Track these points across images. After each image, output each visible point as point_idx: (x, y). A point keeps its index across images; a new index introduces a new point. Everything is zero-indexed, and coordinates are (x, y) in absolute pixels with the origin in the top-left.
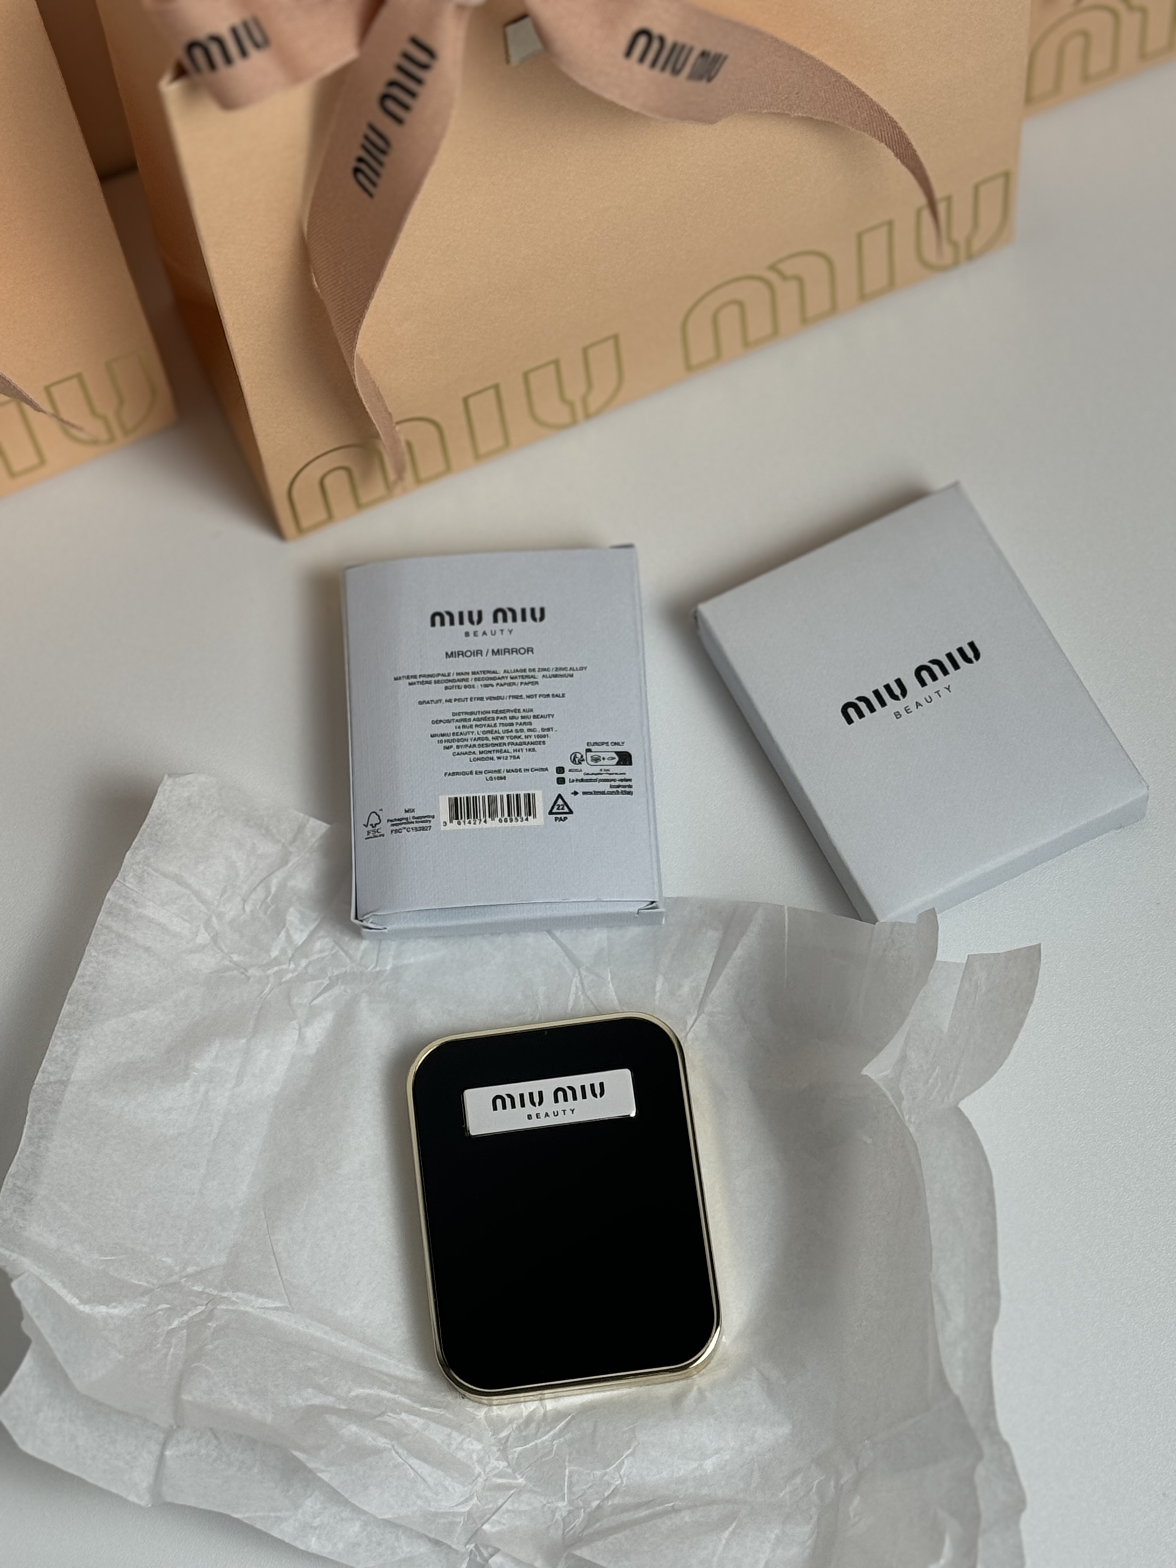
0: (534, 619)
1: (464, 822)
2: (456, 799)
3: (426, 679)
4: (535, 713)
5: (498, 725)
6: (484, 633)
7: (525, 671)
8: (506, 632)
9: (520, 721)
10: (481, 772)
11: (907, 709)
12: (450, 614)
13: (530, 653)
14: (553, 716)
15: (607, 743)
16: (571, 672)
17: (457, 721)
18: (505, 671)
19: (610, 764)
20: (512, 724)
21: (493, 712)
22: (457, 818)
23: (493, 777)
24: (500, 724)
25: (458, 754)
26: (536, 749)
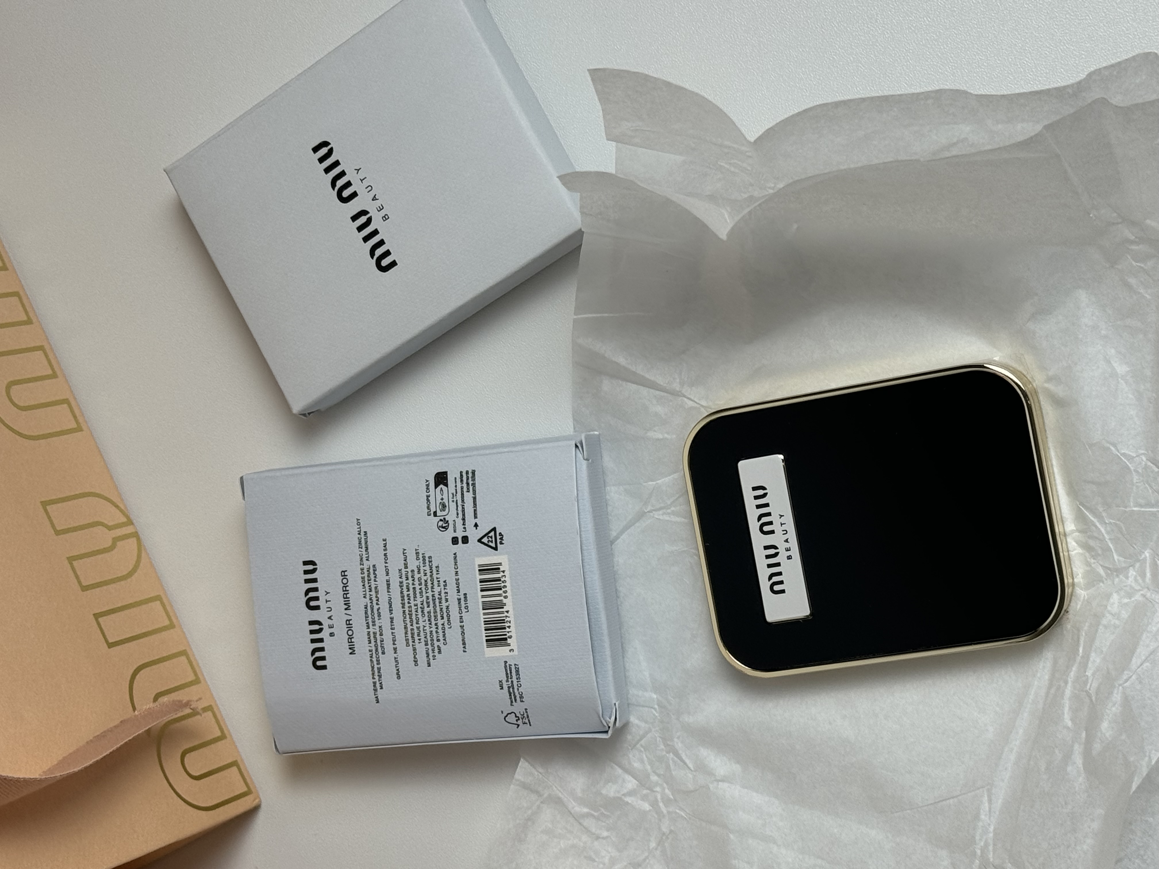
0: (314, 571)
1: (509, 632)
2: (487, 641)
3: (376, 672)
4: (402, 567)
5: (416, 602)
6: (330, 618)
7: (363, 578)
8: (328, 597)
9: (410, 581)
10: (461, 617)
11: (379, 209)
12: (314, 651)
13: (346, 573)
14: (405, 550)
15: (428, 496)
16: (362, 533)
17: (413, 642)
18: (365, 597)
19: (446, 493)
20: (414, 588)
21: (403, 607)
22: (506, 639)
23: (464, 605)
24: (414, 600)
25: (445, 640)
26: (437, 565)
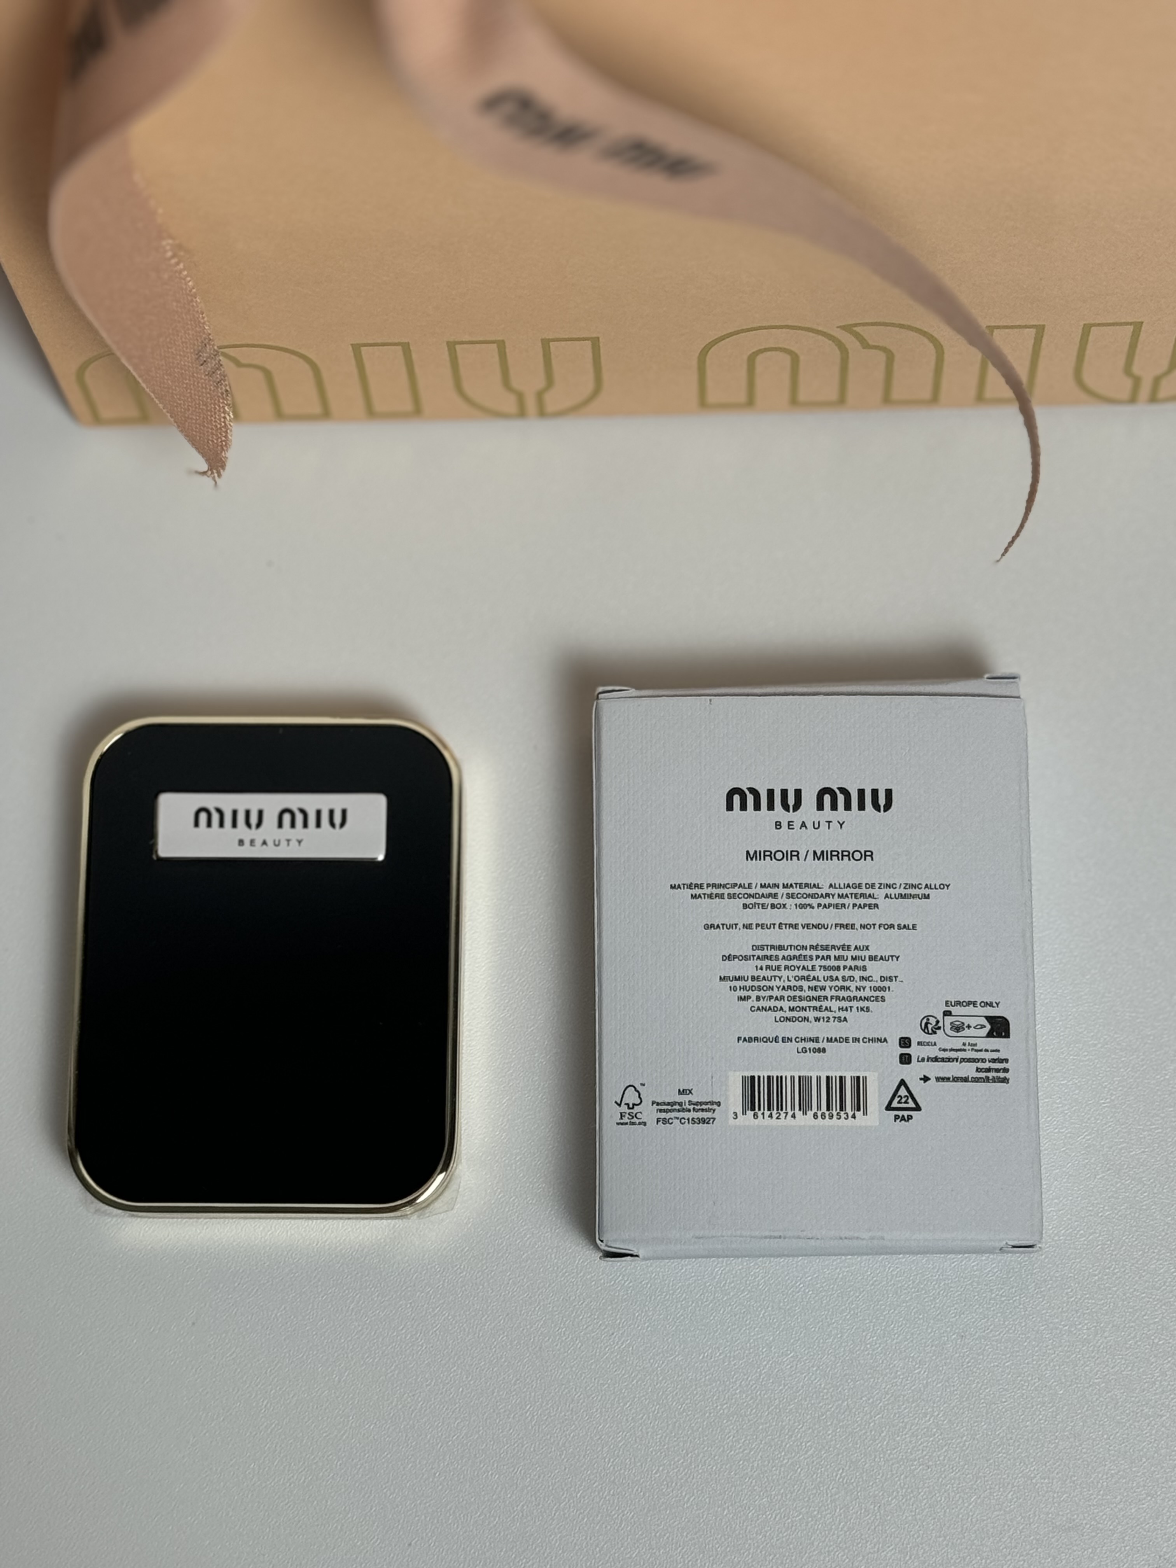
0: (876, 806)
1: (763, 1114)
2: (753, 1078)
3: (716, 891)
4: (872, 952)
5: (818, 968)
6: (803, 825)
7: (859, 886)
8: (835, 825)
9: (850, 963)
10: (790, 1040)
12: (754, 792)
13: (868, 858)
14: (897, 958)
15: (974, 1004)
16: (927, 891)
17: (758, 958)
18: (831, 886)
19: (978, 1035)
20: (838, 968)
22: (753, 1109)
23: (808, 1048)
24: (821, 966)
25: (758, 1009)
